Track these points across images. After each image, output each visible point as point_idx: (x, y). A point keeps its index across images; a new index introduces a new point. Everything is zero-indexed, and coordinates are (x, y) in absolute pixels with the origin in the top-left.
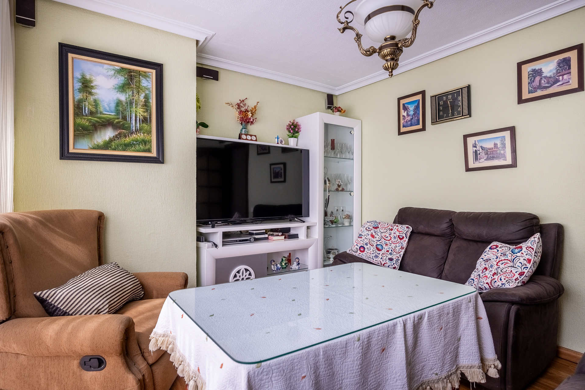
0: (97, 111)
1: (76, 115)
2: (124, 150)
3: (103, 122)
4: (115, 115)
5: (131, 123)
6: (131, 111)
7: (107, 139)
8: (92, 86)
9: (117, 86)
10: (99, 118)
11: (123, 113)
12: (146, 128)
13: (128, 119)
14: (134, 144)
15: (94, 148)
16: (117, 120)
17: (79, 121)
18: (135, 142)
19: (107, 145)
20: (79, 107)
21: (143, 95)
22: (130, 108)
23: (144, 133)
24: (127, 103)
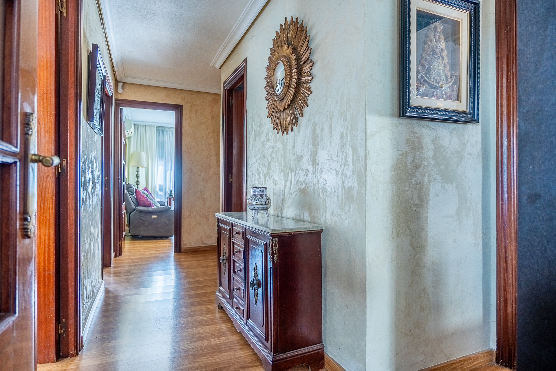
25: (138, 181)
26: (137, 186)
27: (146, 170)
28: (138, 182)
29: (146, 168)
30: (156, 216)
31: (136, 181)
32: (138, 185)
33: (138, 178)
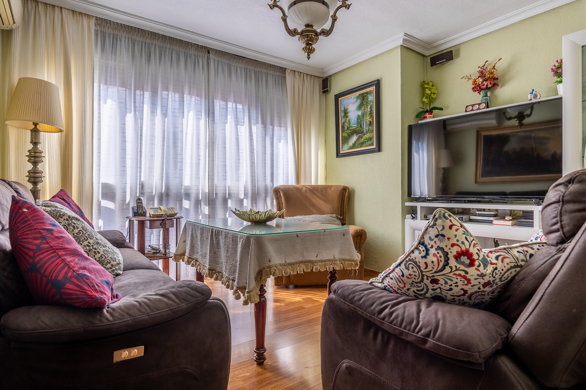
0: (350, 126)
1: (342, 131)
2: (361, 147)
3: (352, 132)
4: (357, 126)
5: (364, 128)
6: (363, 120)
7: (354, 142)
8: (348, 112)
9: (357, 107)
10: (351, 130)
11: (360, 123)
12: (371, 129)
13: (363, 126)
14: (365, 142)
15: (349, 149)
16: (358, 129)
17: (343, 134)
18: (366, 141)
19: (354, 146)
20: (343, 127)
21: (369, 107)
22: (363, 118)
23: (370, 133)
24: (362, 116)
25: (35, 173)
26: (30, 186)
27: (63, 139)
28: (38, 175)
29: (64, 133)
30: (136, 352)
31: (29, 172)
32: (35, 183)
33: (35, 163)
